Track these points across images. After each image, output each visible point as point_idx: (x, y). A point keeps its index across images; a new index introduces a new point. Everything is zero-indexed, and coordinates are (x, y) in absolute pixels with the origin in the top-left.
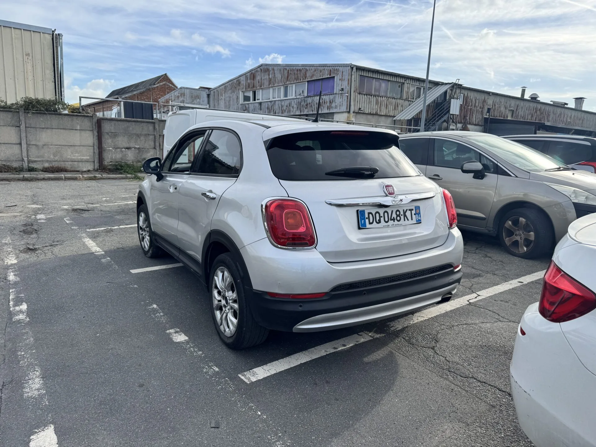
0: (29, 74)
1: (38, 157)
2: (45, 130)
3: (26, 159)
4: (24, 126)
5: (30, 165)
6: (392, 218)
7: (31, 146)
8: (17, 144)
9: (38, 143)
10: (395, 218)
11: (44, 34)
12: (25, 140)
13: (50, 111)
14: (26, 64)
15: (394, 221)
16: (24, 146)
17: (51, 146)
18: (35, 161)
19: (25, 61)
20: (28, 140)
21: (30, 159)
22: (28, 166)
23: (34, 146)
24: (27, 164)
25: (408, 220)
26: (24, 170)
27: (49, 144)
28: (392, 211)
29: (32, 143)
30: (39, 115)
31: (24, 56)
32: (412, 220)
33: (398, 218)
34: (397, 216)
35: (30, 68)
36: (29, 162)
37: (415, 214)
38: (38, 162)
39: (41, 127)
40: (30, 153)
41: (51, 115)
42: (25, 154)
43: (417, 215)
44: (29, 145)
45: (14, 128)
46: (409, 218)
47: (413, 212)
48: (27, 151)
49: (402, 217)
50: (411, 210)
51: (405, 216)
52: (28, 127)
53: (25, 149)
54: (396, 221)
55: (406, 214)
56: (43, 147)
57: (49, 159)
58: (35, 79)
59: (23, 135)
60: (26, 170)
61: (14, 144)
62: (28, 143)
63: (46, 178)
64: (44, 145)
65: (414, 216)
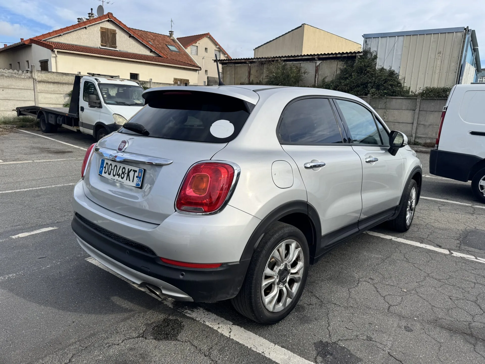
0: (438, 68)
1: (423, 134)
2: (433, 113)
3: (414, 135)
4: (418, 110)
5: (416, 140)
6: (119, 174)
7: (420, 125)
8: (411, 123)
9: (425, 123)
10: (120, 174)
11: (457, 33)
12: (416, 121)
13: (441, 97)
14: (437, 60)
15: (119, 177)
16: (415, 125)
17: (436, 126)
18: (420, 137)
19: (436, 58)
20: (419, 121)
21: (417, 135)
22: (415, 140)
23: (422, 126)
24: (414, 139)
25: (129, 181)
26: (411, 144)
27: (434, 124)
28: (120, 167)
29: (422, 123)
30: (432, 101)
31: (437, 53)
32: (133, 182)
33: (123, 176)
34: (123, 173)
35: (439, 63)
36: (416, 138)
37: (137, 177)
38: (423, 138)
39: (431, 110)
40: (418, 131)
41: (440, 101)
42: (414, 131)
43: (138, 178)
44: (419, 124)
45: (411, 111)
46: (131, 179)
47: (136, 174)
48: (417, 129)
49: (126, 175)
50: (135, 171)
51: (128, 175)
52: (421, 111)
53: (415, 127)
54: (120, 177)
55: (130, 174)
56: (428, 127)
57: (431, 137)
58: (441, 72)
59: (416, 116)
60: (412, 143)
61: (409, 123)
62: (418, 123)
63: (418, 151)
64: (430, 125)
65: (136, 179)
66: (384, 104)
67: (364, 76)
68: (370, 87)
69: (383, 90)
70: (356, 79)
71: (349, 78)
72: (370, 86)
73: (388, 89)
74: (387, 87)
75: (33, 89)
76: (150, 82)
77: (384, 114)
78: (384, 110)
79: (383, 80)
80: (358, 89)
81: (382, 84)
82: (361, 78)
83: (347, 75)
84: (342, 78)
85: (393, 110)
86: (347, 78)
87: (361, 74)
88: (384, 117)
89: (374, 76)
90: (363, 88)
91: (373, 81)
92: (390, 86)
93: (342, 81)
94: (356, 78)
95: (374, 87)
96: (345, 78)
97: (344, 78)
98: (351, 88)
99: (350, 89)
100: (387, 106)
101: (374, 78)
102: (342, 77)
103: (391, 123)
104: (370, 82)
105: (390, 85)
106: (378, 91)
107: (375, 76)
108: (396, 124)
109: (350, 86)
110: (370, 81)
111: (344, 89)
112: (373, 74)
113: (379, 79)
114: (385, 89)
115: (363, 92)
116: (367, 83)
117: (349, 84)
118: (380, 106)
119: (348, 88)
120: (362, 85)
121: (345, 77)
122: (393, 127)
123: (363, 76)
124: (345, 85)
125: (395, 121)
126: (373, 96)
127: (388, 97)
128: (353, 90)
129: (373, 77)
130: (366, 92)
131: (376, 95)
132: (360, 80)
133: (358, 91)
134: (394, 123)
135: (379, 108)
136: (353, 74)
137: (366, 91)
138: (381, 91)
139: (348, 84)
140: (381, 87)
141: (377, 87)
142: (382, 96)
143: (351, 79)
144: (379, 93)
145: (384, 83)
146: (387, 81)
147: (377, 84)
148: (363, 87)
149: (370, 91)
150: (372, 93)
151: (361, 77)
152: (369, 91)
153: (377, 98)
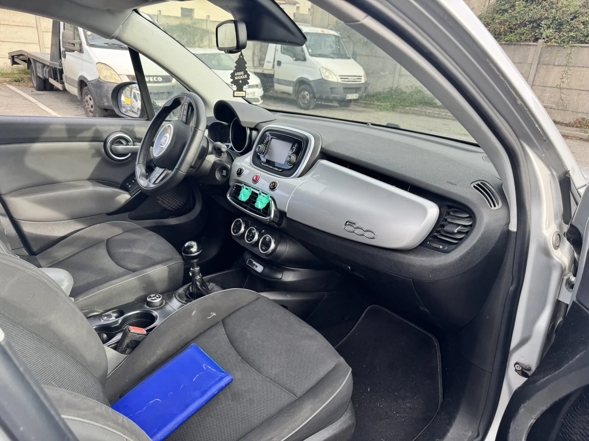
66: (565, 57)
67: (537, 6)
68: (545, 26)
69: (568, 31)
70: (522, 12)
71: (510, 11)
72: (545, 24)
73: (578, 30)
74: (577, 27)
75: (35, 26)
76: (207, 20)
77: (564, 75)
78: (564, 68)
79: (571, 14)
80: (522, 30)
81: (568, 21)
82: (531, 10)
83: (507, 6)
84: (498, 11)
85: (580, 69)
86: (506, 11)
87: (531, 4)
88: (563, 80)
89: (554, 6)
90: (531, 28)
91: (551, 16)
92: (582, 24)
93: (497, 16)
94: (522, 10)
95: (551, 26)
96: (504, 10)
97: (500, 11)
98: (510, 28)
99: (509, 30)
100: (570, 60)
101: (554, 11)
102: (498, 9)
103: (574, 91)
104: (547, 18)
105: (582, 22)
106: (557, 33)
107: (557, 7)
108: (583, 93)
109: (509, 25)
110: (546, 15)
111: (498, 30)
112: (553, 4)
113: (563, 11)
114: (571, 31)
115: (530, 36)
116: (541, 19)
117: (508, 21)
118: (559, 60)
119: (506, 28)
120: (530, 22)
121: (503, 8)
122: (576, 98)
123: (535, 6)
124: (500, 23)
125: (582, 88)
126: (546, 42)
127: (575, 45)
128: (514, 32)
129: (552, 8)
130: (536, 36)
131: (554, 39)
132: (528, 15)
133: (523, 34)
134: (579, 92)
135: (556, 64)
136: (516, 3)
137: (536, 33)
138: (565, 34)
139: (506, 21)
140: (564, 26)
141: (558, 27)
142: (564, 42)
143: (513, 13)
144: (560, 37)
145: (572, 19)
146: (577, 15)
147: (559, 21)
148: (533, 27)
149: (544, 33)
150: (547, 37)
151: (532, 8)
152: (542, 34)
153: (555, 46)
